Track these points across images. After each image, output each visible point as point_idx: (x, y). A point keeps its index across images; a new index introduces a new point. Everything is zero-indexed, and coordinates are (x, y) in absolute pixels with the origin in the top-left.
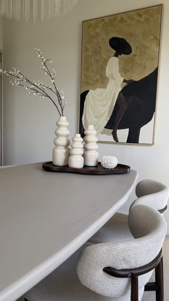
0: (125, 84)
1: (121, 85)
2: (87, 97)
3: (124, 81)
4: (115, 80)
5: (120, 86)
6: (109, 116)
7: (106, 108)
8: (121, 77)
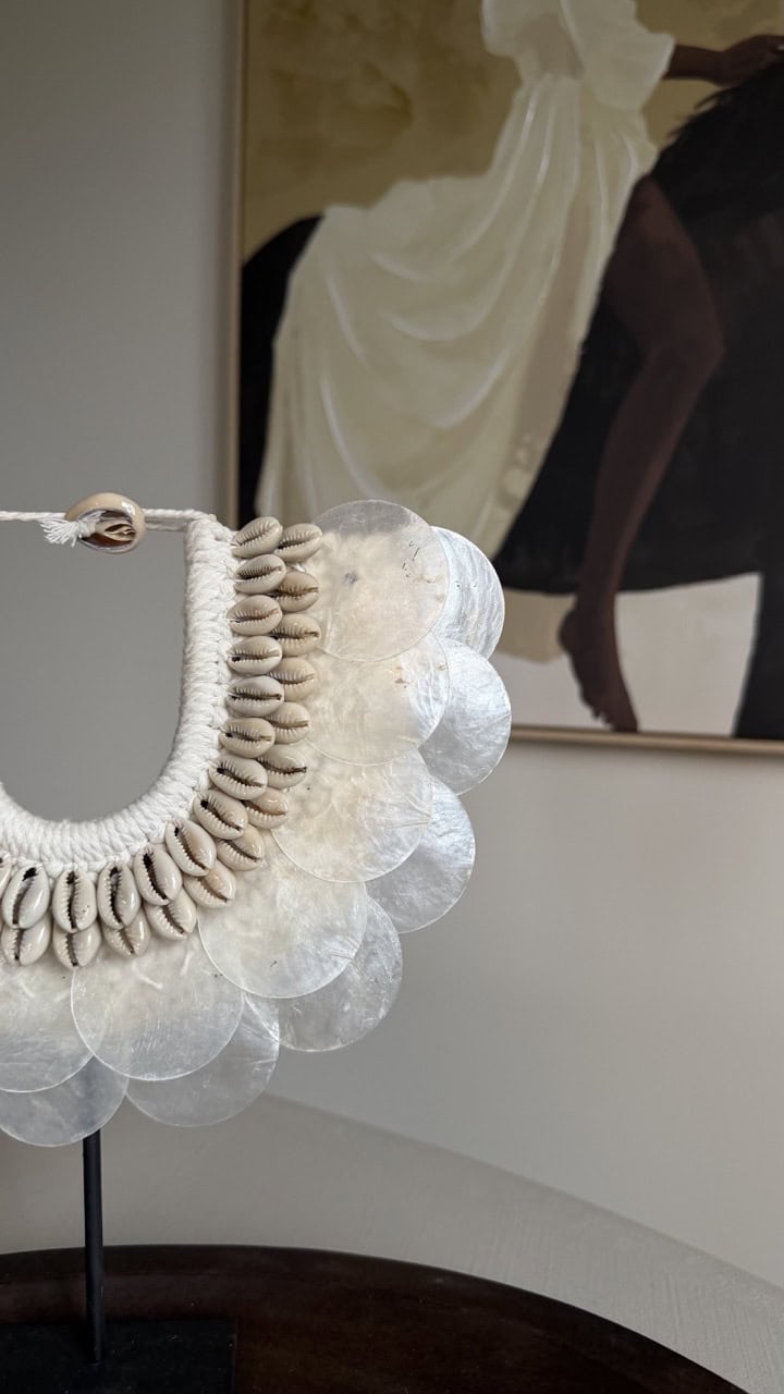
0: (697, 94)
1: (648, 110)
2: (302, 280)
3: (685, 64)
4: (575, 68)
5: (640, 123)
6: (522, 455)
7: (495, 372)
8: (639, 31)
